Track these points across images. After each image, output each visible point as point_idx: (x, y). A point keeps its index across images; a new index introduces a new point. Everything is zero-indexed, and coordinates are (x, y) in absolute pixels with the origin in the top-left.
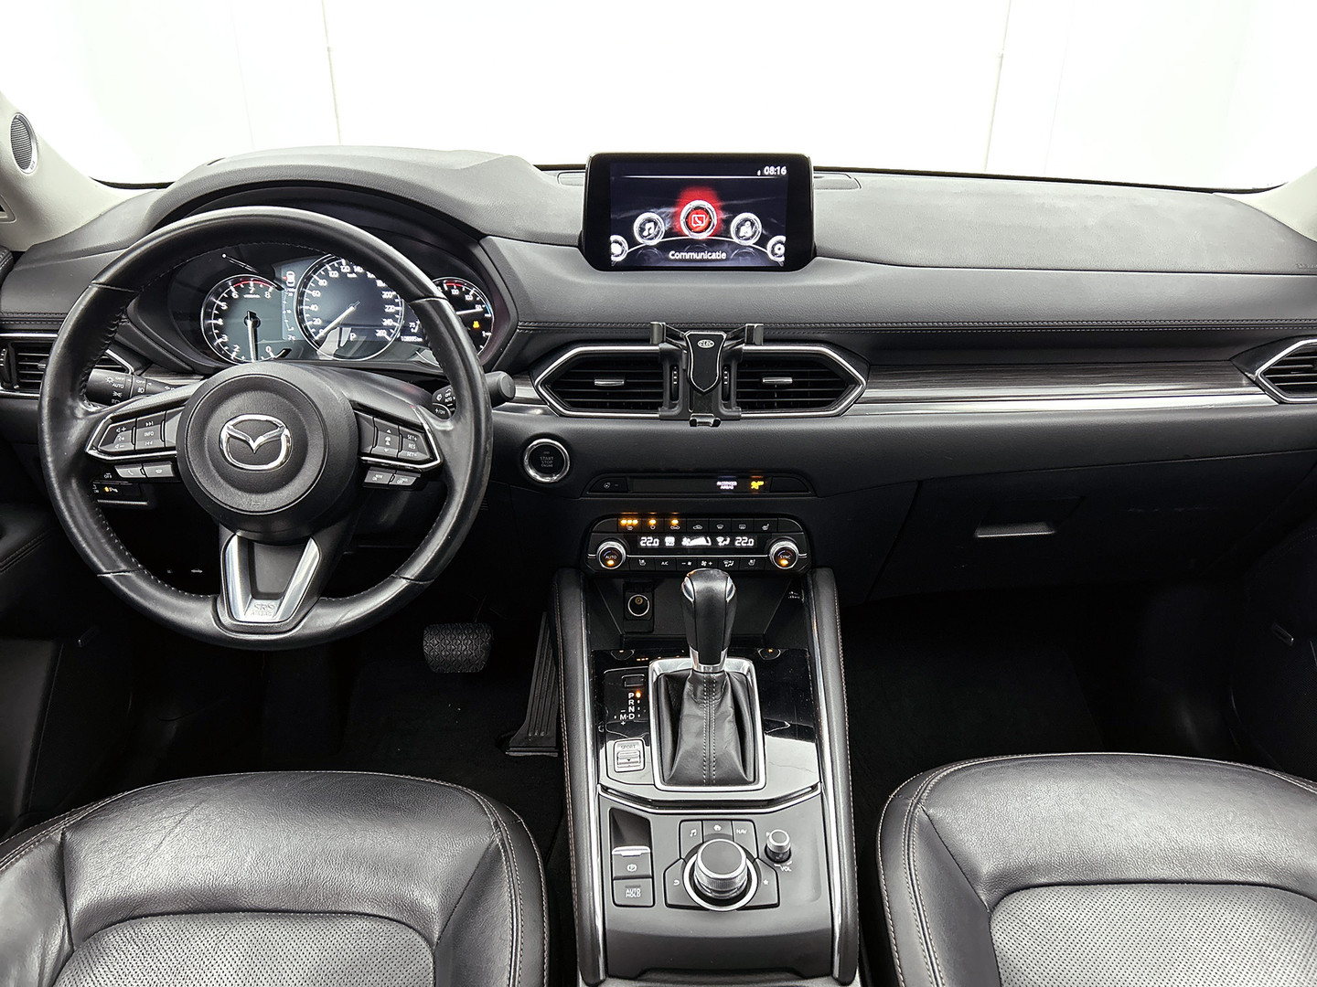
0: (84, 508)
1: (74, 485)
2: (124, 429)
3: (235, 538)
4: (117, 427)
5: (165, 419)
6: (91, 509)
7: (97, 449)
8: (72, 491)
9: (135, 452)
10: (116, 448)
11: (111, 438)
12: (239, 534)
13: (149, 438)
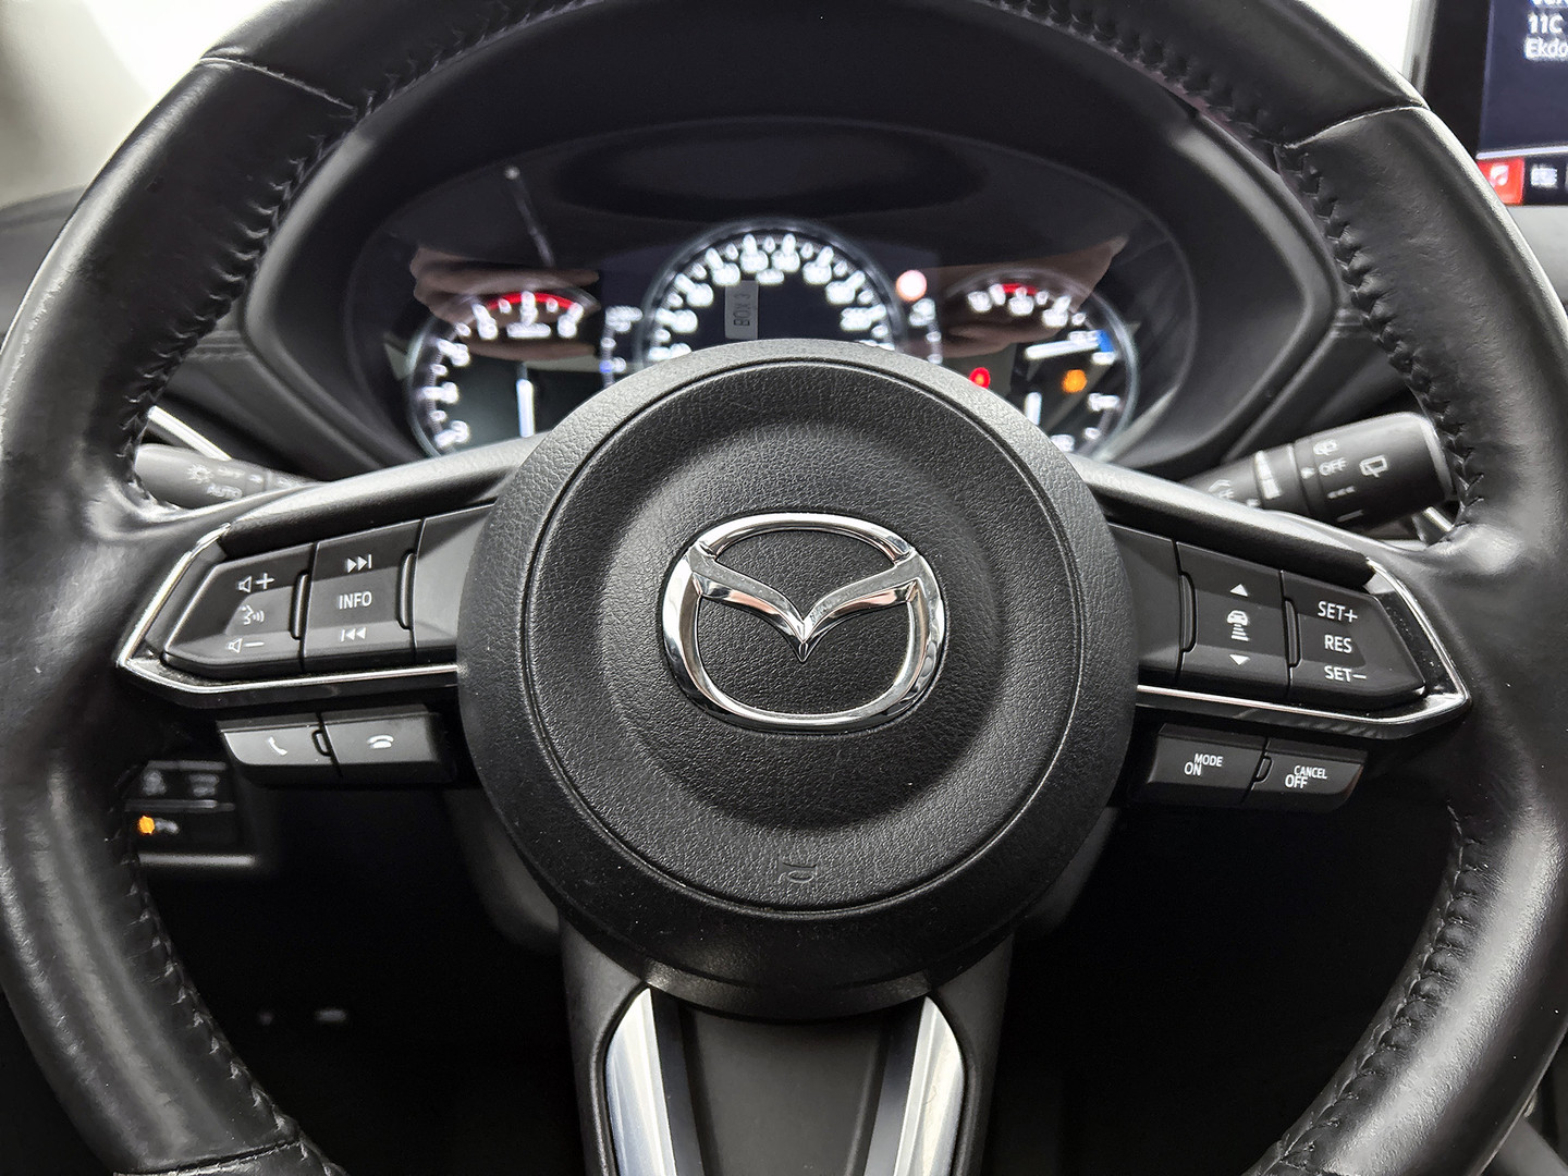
0: (87, 889)
1: (58, 798)
2: (265, 581)
3: (645, 997)
4: (240, 573)
5: (414, 548)
6: (111, 892)
7: (160, 655)
8: (48, 822)
9: (299, 666)
10: (232, 648)
11: (214, 617)
12: (659, 981)
13: (356, 616)
